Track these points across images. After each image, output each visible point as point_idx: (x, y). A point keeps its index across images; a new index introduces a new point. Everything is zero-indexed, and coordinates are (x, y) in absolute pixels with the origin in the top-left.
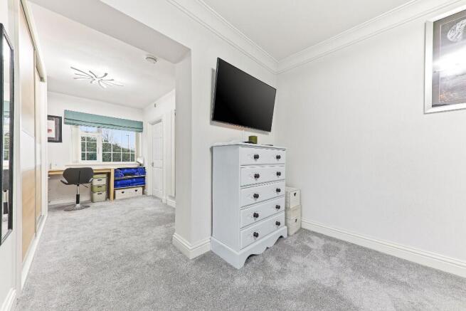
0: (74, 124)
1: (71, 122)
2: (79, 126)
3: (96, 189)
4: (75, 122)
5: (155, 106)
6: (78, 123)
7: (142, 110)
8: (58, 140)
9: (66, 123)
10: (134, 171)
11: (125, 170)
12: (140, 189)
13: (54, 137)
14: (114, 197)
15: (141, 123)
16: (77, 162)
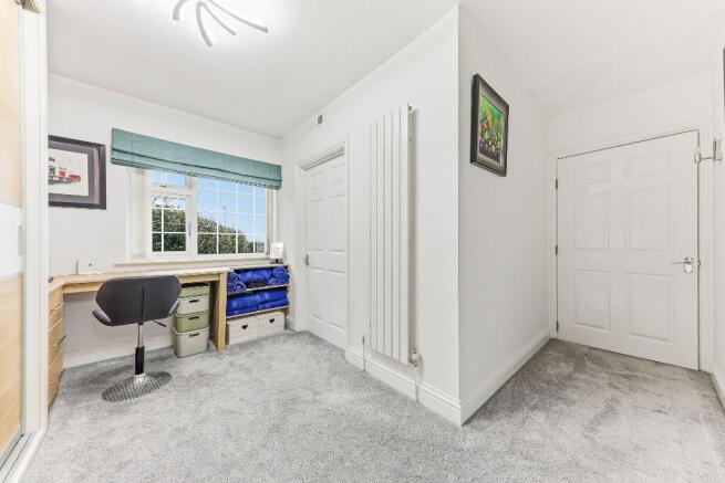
0: (132, 165)
1: (128, 158)
2: (148, 171)
3: (185, 323)
4: (137, 159)
5: (320, 120)
6: (144, 161)
7: (279, 139)
8: (97, 202)
9: (115, 162)
10: (266, 274)
11: (249, 275)
12: (279, 316)
13: (85, 193)
14: (227, 341)
15: (278, 169)
16: (142, 255)
